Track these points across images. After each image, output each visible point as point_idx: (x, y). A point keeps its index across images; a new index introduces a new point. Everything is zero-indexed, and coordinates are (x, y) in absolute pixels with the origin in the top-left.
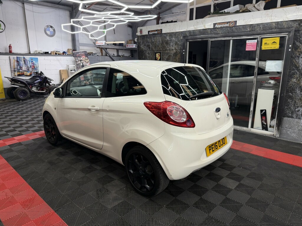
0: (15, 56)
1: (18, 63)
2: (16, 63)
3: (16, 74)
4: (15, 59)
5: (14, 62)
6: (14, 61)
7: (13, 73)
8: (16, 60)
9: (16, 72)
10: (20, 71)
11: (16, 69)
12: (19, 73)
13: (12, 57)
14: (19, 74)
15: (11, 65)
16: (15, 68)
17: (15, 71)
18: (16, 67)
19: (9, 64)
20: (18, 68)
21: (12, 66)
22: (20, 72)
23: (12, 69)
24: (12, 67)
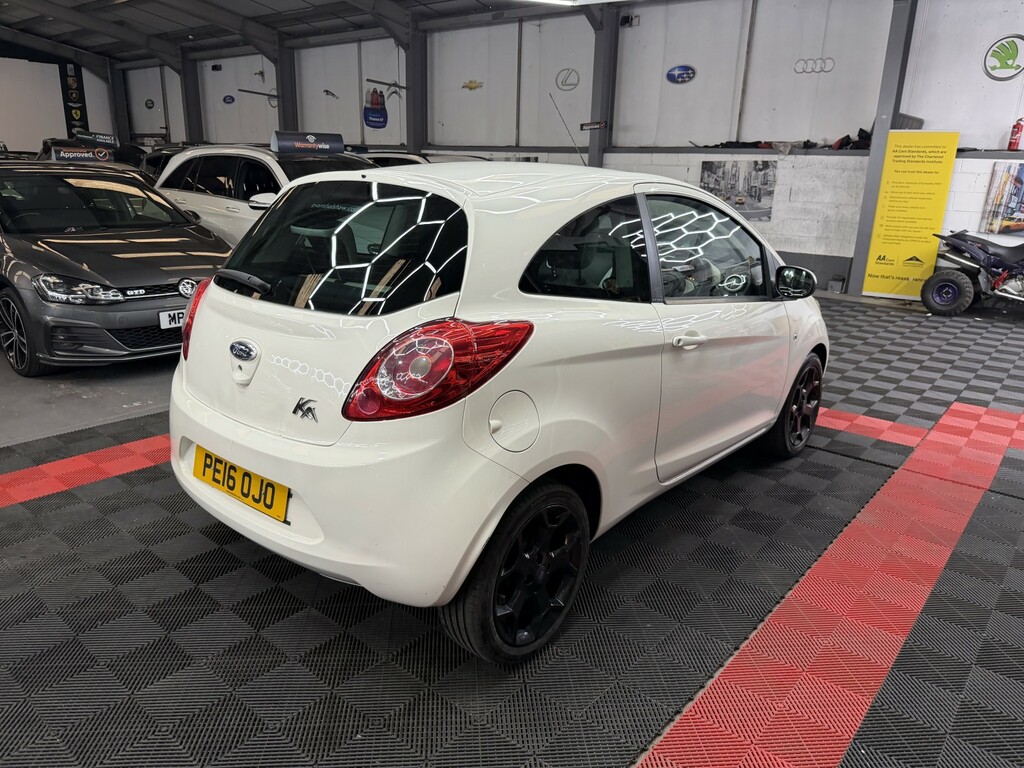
0: (1016, 163)
1: (1019, 185)
2: (1009, 188)
3: (997, 224)
4: (1011, 172)
5: (1005, 183)
6: (1004, 180)
7: (985, 221)
8: (1015, 174)
9: (1000, 217)
10: (1015, 215)
11: (1002, 209)
12: (1006, 223)
13: (1003, 164)
14: (1008, 227)
15: (988, 193)
16: (1000, 205)
17: (995, 214)
18: (1004, 201)
19: (985, 190)
20: (1013, 205)
21: (992, 195)
22: (1011, 219)
23: (989, 208)
24: (990, 201)
